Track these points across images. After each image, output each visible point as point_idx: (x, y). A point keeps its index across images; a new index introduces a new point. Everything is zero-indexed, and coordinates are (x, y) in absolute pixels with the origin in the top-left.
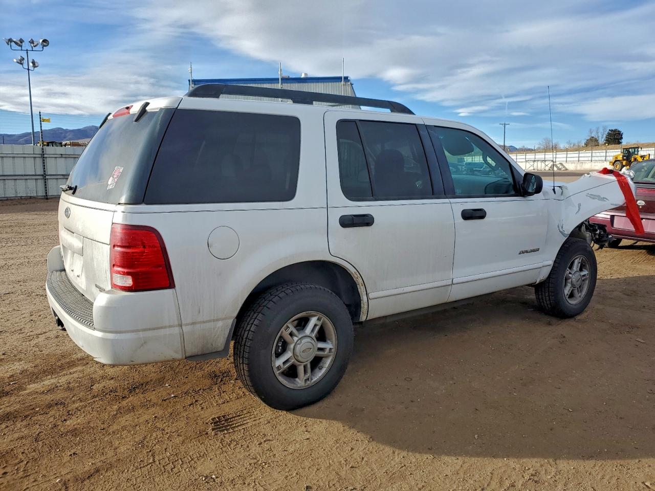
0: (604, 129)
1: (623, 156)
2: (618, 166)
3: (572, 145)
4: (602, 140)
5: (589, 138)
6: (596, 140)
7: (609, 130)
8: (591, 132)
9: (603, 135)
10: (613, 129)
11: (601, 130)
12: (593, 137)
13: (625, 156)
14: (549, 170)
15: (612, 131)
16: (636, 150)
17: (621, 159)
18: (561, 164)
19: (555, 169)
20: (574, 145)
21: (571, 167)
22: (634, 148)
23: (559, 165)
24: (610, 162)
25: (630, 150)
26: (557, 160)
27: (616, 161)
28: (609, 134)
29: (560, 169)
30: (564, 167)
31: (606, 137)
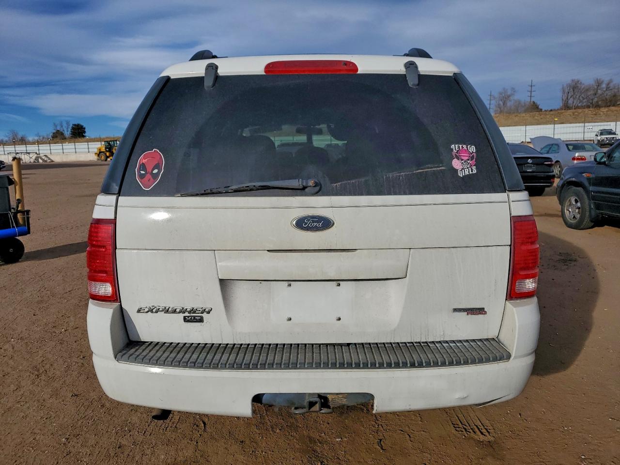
0: (68, 123)
1: (106, 148)
2: (103, 156)
3: (41, 138)
4: (68, 133)
5: (55, 131)
6: (62, 134)
7: (73, 125)
8: (55, 125)
9: (67, 129)
10: (76, 123)
11: (65, 125)
12: (58, 131)
13: (107, 148)
14: (34, 162)
15: (75, 125)
16: (115, 142)
17: (104, 150)
18: (46, 156)
19: (40, 161)
20: (43, 138)
21: (57, 159)
22: (113, 141)
23: (44, 158)
24: (96, 154)
25: (111, 143)
26: (41, 152)
27: (100, 152)
28: (73, 128)
29: (46, 161)
30: (49, 159)
31: (71, 131)
